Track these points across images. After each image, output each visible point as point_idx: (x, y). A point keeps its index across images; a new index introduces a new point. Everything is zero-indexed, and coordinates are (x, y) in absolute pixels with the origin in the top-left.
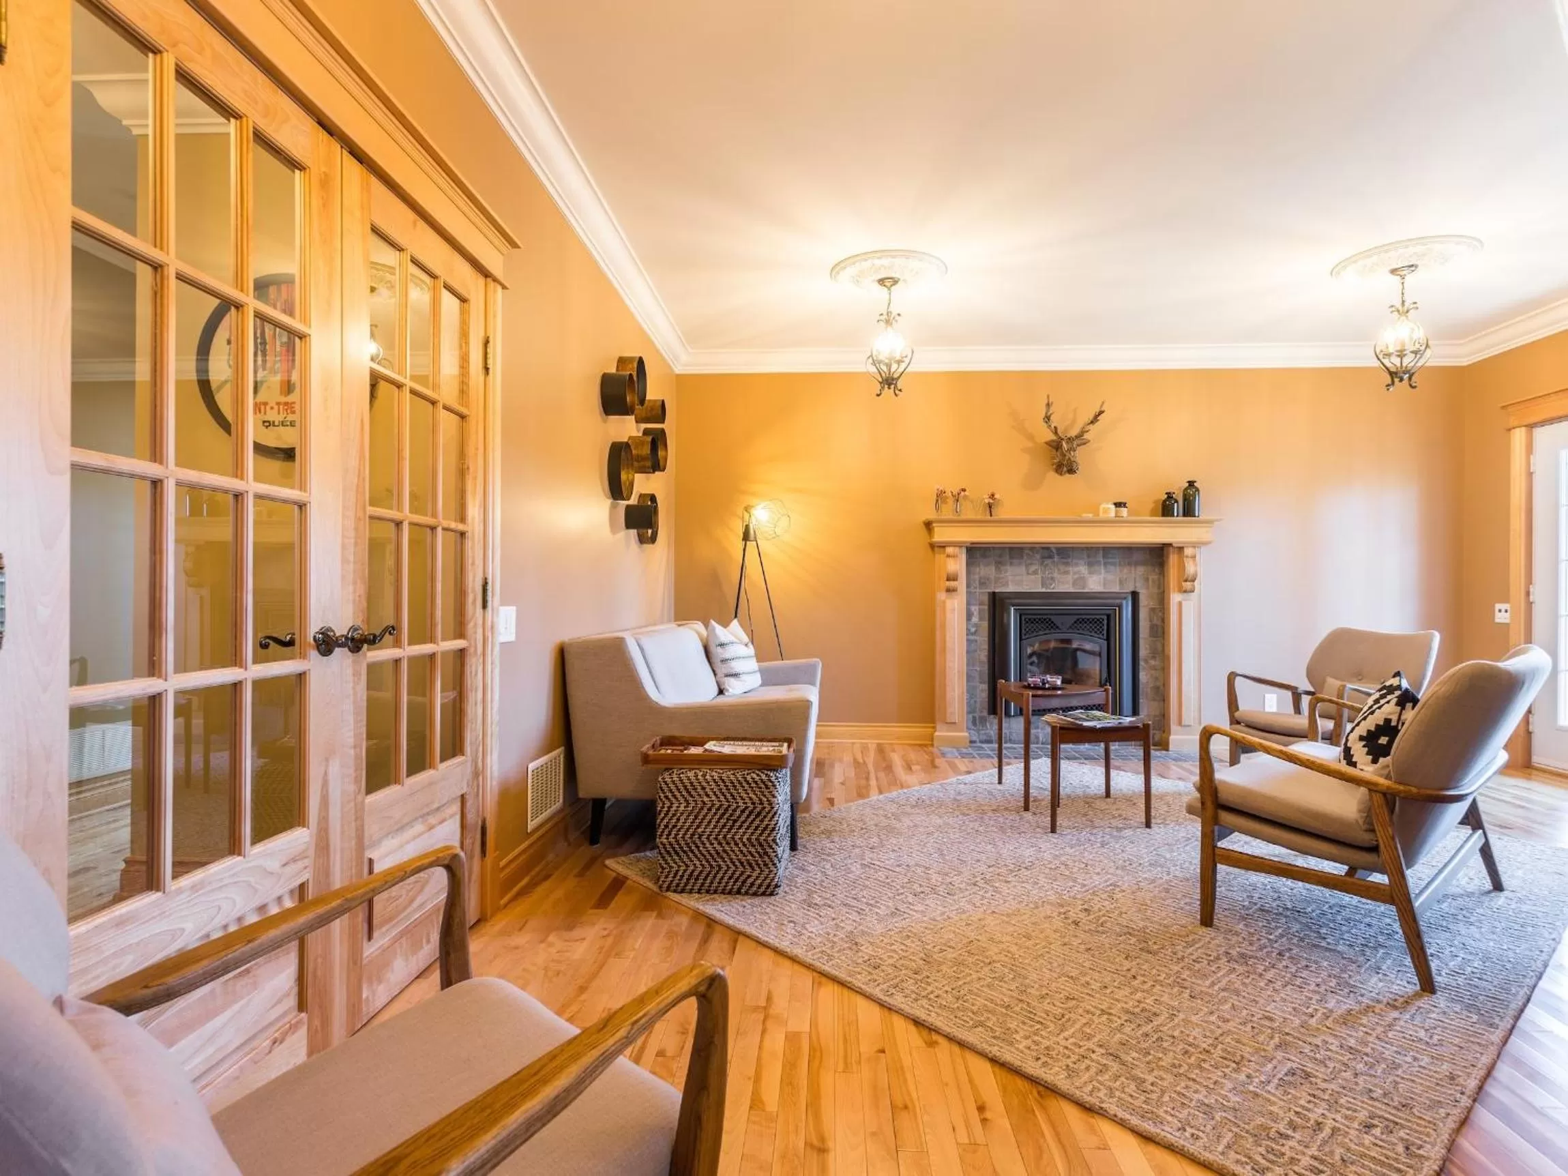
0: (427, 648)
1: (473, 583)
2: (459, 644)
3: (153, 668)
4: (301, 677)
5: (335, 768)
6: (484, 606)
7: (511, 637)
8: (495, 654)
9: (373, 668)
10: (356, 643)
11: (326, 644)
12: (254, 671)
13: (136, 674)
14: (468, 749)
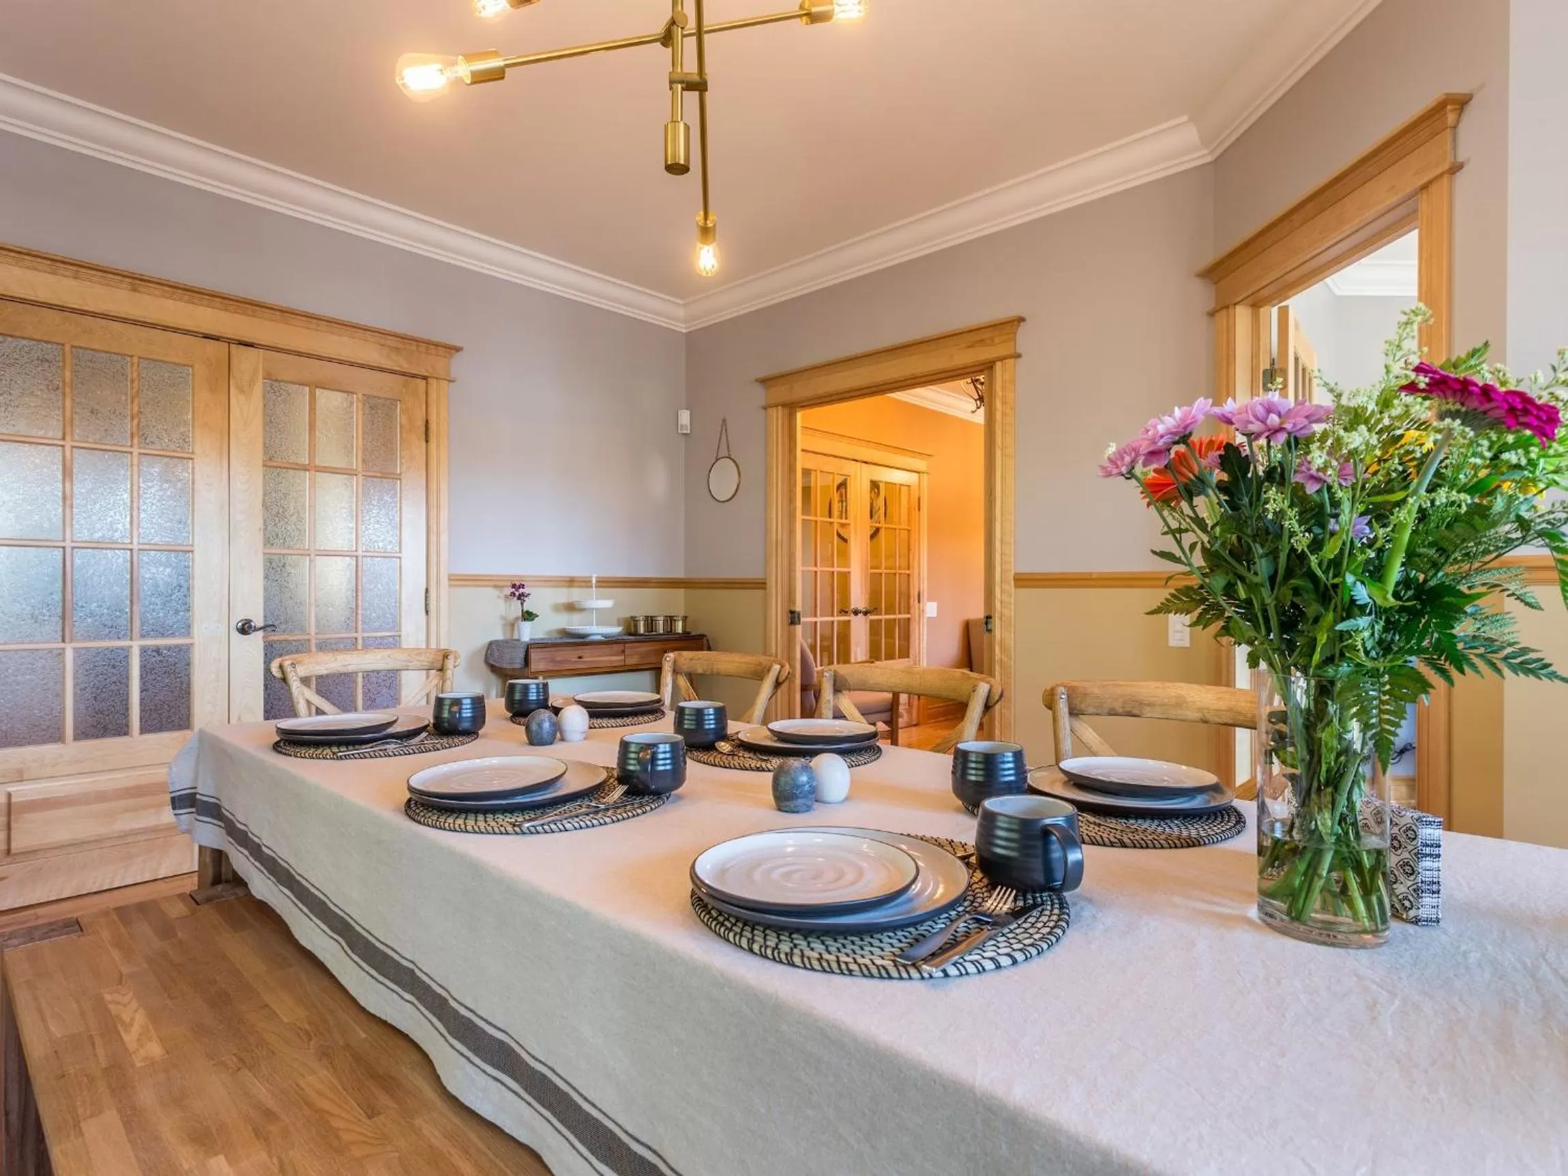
0: (892, 617)
1: (914, 593)
2: (909, 616)
3: (815, 616)
4: (849, 621)
5: (858, 650)
6: (919, 602)
7: (934, 614)
8: (924, 621)
9: (872, 622)
10: (866, 613)
11: (856, 613)
12: (836, 619)
13: (811, 616)
14: (911, 655)
